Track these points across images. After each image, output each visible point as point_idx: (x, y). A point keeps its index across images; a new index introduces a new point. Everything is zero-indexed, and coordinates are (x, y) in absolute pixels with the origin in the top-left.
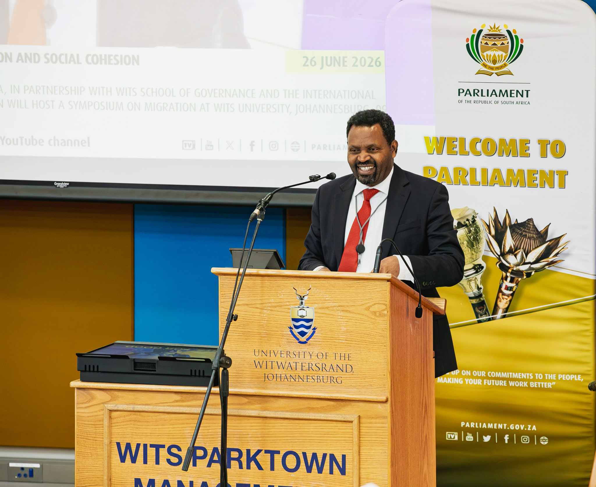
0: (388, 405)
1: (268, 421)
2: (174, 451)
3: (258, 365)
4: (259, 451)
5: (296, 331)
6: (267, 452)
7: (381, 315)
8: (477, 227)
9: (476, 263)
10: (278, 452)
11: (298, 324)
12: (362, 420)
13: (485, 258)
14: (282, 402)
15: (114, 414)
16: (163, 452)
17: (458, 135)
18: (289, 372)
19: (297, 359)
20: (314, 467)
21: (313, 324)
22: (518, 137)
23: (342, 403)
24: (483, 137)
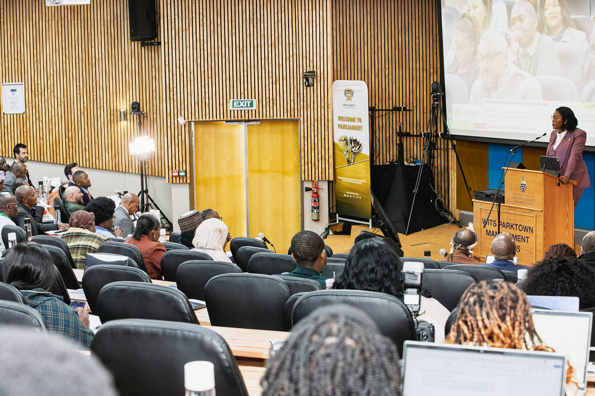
0: (543, 212)
1: (515, 215)
2: (495, 222)
3: (513, 198)
4: (513, 224)
6: (515, 224)
7: (541, 184)
10: (518, 225)
11: (522, 186)
12: (537, 217)
14: (519, 209)
15: (482, 210)
16: (492, 222)
18: (520, 200)
19: (522, 197)
20: (526, 230)
23: (532, 211)
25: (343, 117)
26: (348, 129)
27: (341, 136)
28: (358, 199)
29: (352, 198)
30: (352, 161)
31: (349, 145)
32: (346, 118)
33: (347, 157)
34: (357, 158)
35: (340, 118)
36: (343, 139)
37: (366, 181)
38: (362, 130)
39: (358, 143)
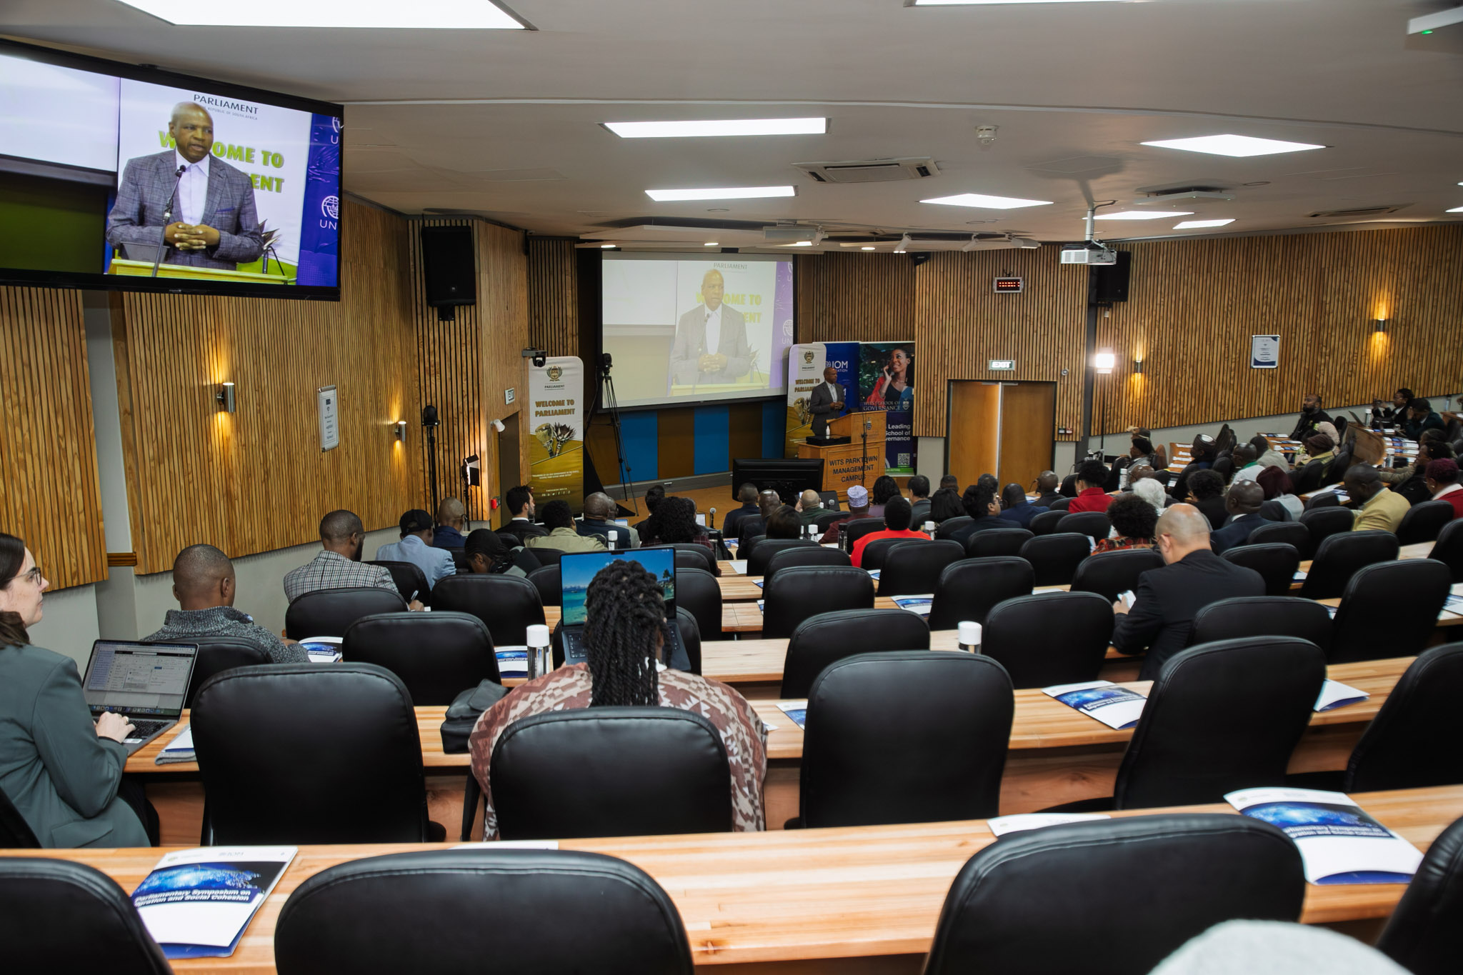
2: (842, 461)
4: (859, 458)
8: (803, 402)
9: (803, 410)
13: (805, 410)
16: (839, 461)
17: (801, 379)
22: (811, 378)
24: (806, 379)
25: (543, 402)
26: (553, 415)
27: (540, 425)
28: (566, 494)
29: (557, 495)
30: (558, 452)
31: (552, 434)
32: (550, 402)
33: (549, 449)
34: (565, 447)
35: (538, 404)
36: (544, 428)
37: (578, 472)
38: (573, 413)
39: (568, 429)
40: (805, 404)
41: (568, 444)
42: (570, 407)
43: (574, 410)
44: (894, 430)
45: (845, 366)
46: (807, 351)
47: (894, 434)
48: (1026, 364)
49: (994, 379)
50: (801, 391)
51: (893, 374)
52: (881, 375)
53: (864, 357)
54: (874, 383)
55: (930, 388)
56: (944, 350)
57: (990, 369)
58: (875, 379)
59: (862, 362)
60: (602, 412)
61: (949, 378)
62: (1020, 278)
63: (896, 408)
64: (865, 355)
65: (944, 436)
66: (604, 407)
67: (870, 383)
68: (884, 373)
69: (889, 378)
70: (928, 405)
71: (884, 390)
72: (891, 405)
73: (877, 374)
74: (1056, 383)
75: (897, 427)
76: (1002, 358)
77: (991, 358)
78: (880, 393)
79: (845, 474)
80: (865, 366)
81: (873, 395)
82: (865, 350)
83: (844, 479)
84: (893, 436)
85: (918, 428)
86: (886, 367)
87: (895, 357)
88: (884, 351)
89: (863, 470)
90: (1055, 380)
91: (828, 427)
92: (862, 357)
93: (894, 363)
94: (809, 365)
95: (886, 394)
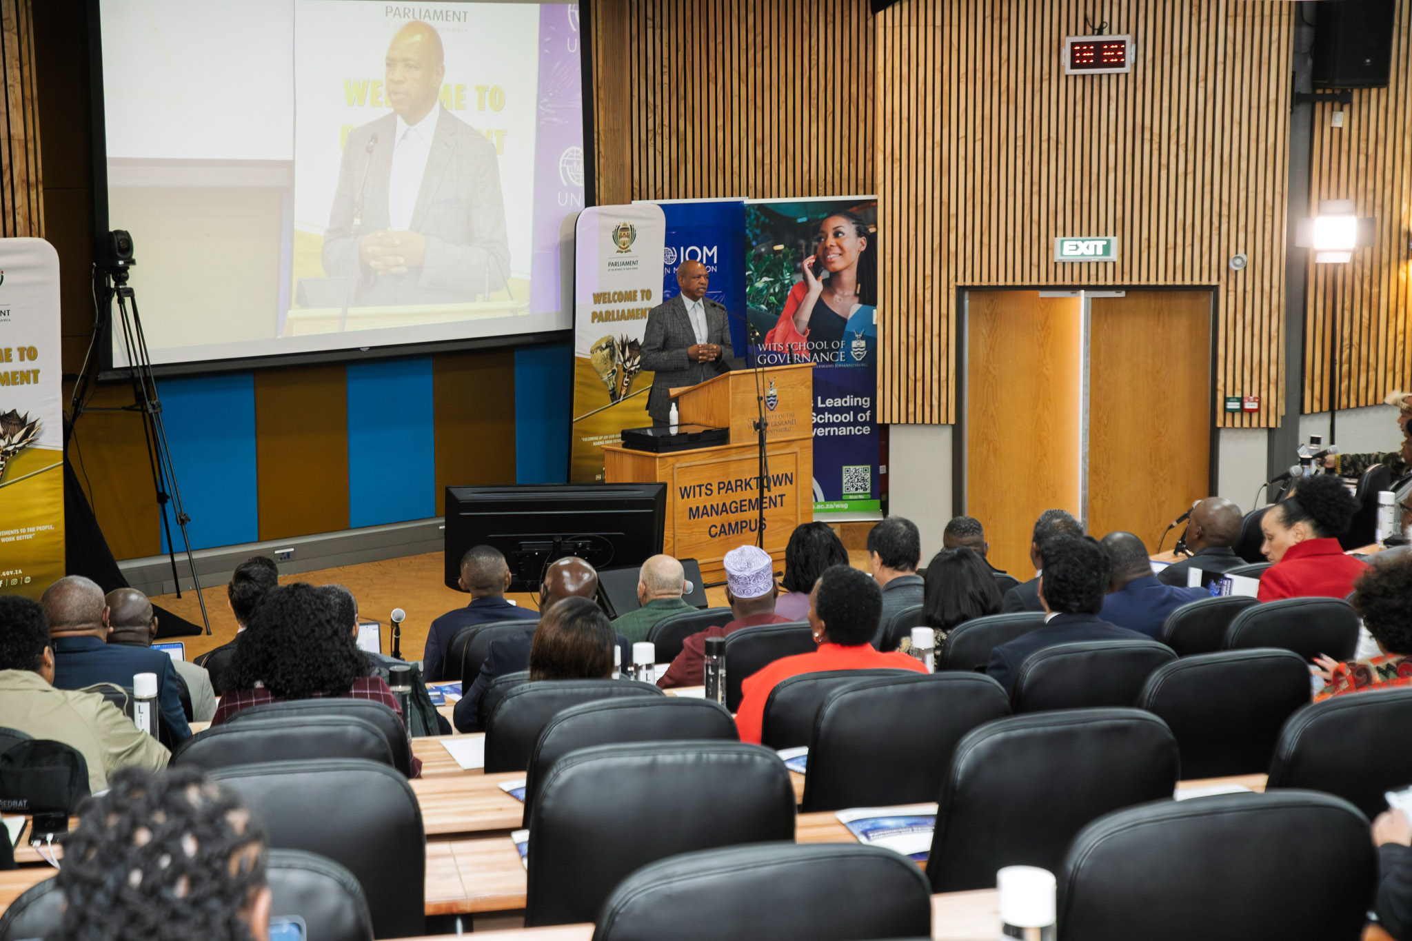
2: (709, 487)
4: (751, 479)
5: (768, 404)
6: (755, 478)
8: (614, 347)
9: (613, 368)
11: (769, 399)
12: (801, 450)
13: (617, 365)
16: (703, 488)
17: (607, 291)
20: (778, 482)
21: (777, 398)
22: (632, 289)
23: (791, 443)
24: (618, 291)
28: (20, 585)
37: (51, 528)
38: (36, 381)
39: (22, 422)
40: (618, 352)
41: (26, 457)
42: (27, 365)
43: (36, 372)
44: (833, 411)
45: (710, 260)
46: (620, 222)
47: (833, 418)
48: (1144, 244)
49: (1068, 282)
50: (607, 319)
51: (825, 274)
52: (798, 278)
53: (756, 236)
54: (782, 299)
55: (915, 308)
56: (947, 218)
57: (1058, 257)
58: (784, 287)
59: (752, 247)
60: (110, 376)
61: (960, 283)
62: (1128, 39)
63: (835, 356)
64: (758, 231)
65: (952, 421)
66: (116, 364)
67: (772, 298)
68: (805, 277)
69: (816, 287)
70: (911, 350)
71: (806, 314)
72: (824, 351)
73: (787, 276)
74: (1216, 288)
75: (839, 402)
76: (1086, 231)
77: (1060, 232)
78: (797, 322)
79: (715, 519)
80: (759, 257)
81: (781, 328)
82: (757, 218)
83: (714, 531)
84: (833, 424)
85: (888, 405)
86: (811, 260)
87: (831, 235)
88: (805, 219)
89: (761, 509)
90: (1214, 282)
91: (674, 404)
92: (751, 236)
93: (826, 250)
94: (625, 257)
95: (810, 324)
